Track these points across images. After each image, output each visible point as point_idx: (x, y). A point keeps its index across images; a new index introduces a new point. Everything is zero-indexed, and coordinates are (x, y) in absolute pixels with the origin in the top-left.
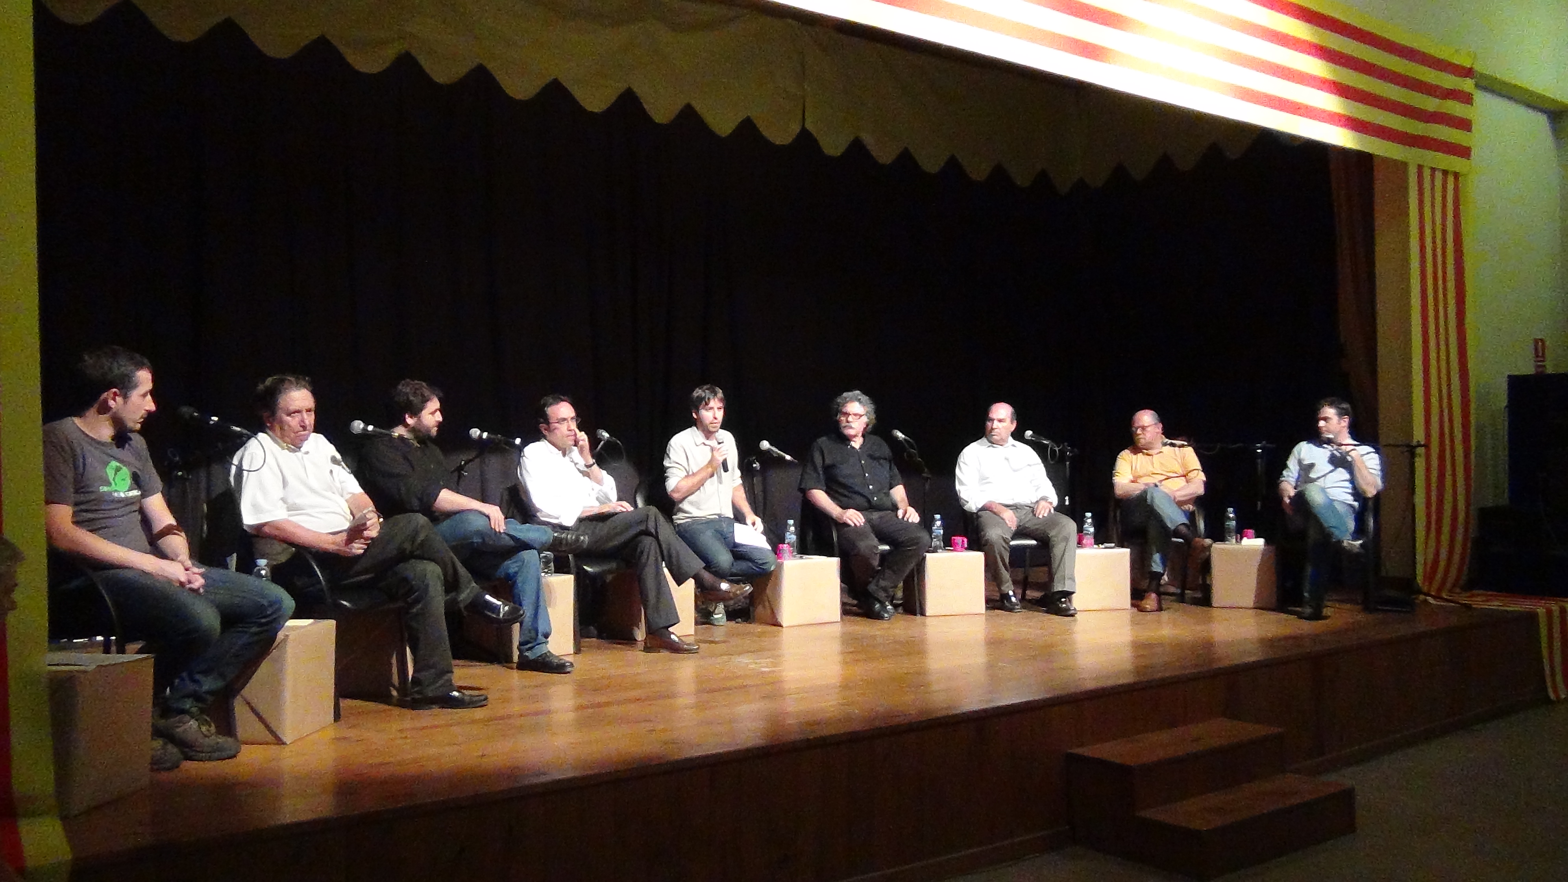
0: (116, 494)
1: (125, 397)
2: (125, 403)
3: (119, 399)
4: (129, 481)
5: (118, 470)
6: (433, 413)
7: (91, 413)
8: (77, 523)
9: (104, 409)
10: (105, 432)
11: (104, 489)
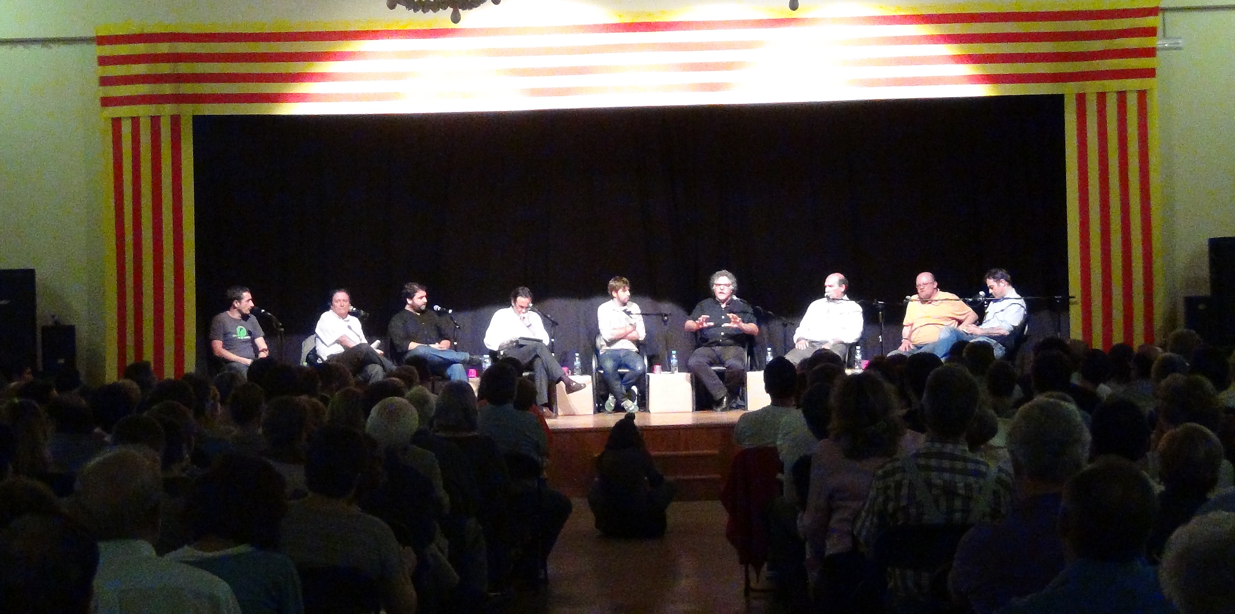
0: (239, 338)
1: (240, 302)
2: (240, 304)
3: (238, 303)
4: (246, 333)
5: (241, 329)
6: (421, 298)
7: (232, 309)
8: (223, 347)
9: (235, 308)
10: (237, 315)
11: (234, 336)
